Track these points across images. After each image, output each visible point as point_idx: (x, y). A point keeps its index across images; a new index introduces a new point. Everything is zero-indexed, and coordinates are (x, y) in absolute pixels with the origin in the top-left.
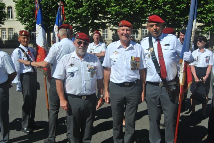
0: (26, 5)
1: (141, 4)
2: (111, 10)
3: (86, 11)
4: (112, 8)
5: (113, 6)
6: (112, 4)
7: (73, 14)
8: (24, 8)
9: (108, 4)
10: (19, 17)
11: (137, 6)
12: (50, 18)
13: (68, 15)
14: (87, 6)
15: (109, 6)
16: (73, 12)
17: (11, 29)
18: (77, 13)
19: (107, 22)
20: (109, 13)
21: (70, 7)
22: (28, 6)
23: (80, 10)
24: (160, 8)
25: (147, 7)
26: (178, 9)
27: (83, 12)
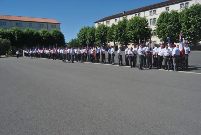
0: (160, 29)
3: (193, 30)
7: (186, 32)
8: (159, 31)
10: (158, 35)
12: (173, 35)
13: (183, 33)
14: (193, 27)
16: (186, 30)
17: (155, 41)
18: (188, 32)
21: (184, 28)
22: (161, 30)
23: (190, 30)
27: (191, 31)
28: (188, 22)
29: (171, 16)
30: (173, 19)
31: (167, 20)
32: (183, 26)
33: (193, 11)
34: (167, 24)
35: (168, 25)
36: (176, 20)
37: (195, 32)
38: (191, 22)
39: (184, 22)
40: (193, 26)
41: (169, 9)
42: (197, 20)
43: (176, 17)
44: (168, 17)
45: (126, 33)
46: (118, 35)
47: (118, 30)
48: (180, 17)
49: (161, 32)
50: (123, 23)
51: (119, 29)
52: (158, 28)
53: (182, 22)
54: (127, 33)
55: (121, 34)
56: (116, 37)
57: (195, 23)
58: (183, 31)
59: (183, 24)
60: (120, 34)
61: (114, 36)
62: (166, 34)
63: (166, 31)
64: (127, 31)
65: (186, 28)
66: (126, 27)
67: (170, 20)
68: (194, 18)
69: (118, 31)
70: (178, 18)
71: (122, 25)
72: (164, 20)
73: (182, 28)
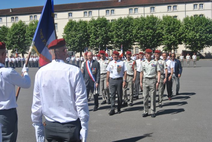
0: (69, 38)
1: (129, 37)
2: (114, 40)
4: (114, 39)
5: (115, 38)
6: (114, 37)
8: (68, 39)
9: (112, 37)
11: (127, 38)
15: (113, 38)
16: (94, 41)
18: (96, 42)
19: (113, 46)
20: (113, 41)
21: (93, 39)
22: (71, 39)
23: (98, 40)
24: (139, 38)
25: (133, 38)
26: (148, 39)
27: (99, 42)
28: (96, 33)
29: (80, 26)
30: (82, 28)
31: (76, 29)
32: (92, 36)
33: (100, 24)
34: (76, 33)
35: (77, 35)
36: (84, 30)
37: (102, 43)
38: (99, 34)
39: (93, 32)
40: (100, 38)
41: (71, 15)
42: (104, 32)
43: (85, 27)
44: (76, 26)
45: (26, 40)
46: (13, 41)
47: (14, 35)
48: (89, 27)
49: (70, 41)
50: (21, 27)
51: (16, 34)
52: (66, 37)
53: (91, 33)
54: (28, 40)
55: (19, 40)
56: (11, 43)
57: (102, 35)
58: (92, 42)
59: (91, 34)
60: (17, 40)
61: (8, 43)
62: (76, 43)
63: (75, 40)
64: (28, 37)
65: (94, 38)
66: (25, 32)
67: (80, 29)
68: (102, 30)
69: (15, 37)
70: (86, 28)
71: (19, 30)
72: (73, 29)
73: (90, 38)
